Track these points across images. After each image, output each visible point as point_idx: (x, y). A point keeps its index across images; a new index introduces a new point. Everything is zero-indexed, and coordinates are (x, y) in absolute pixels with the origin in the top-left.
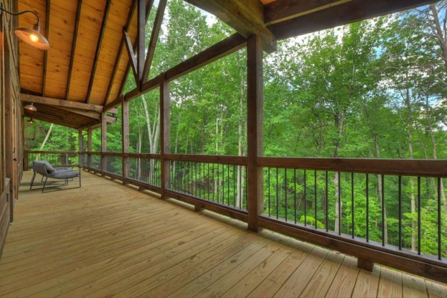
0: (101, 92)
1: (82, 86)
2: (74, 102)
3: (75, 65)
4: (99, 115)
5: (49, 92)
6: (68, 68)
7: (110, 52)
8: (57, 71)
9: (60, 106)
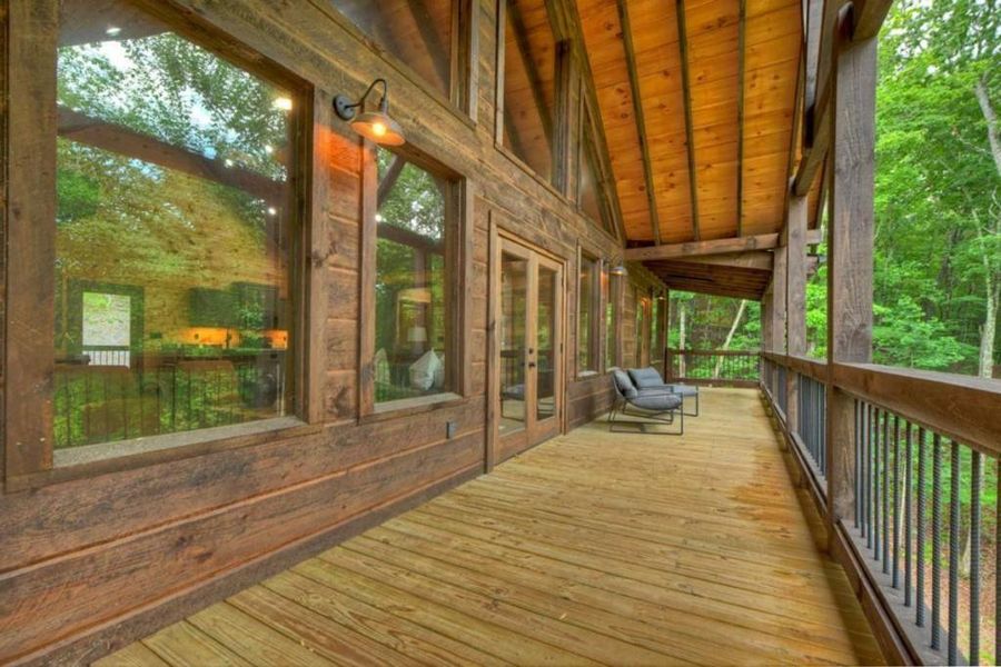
0: (769, 197)
1: (725, 199)
2: (709, 242)
3: (699, 157)
4: (767, 259)
5: (668, 234)
6: (687, 171)
7: (776, 77)
8: (672, 186)
9: (684, 257)
